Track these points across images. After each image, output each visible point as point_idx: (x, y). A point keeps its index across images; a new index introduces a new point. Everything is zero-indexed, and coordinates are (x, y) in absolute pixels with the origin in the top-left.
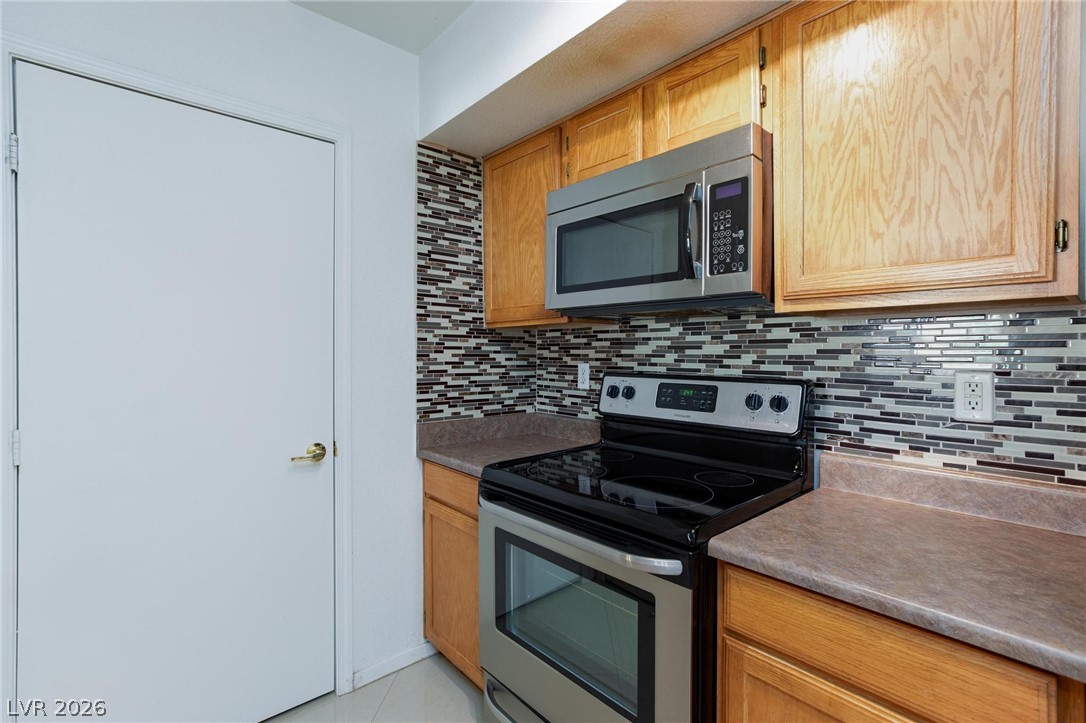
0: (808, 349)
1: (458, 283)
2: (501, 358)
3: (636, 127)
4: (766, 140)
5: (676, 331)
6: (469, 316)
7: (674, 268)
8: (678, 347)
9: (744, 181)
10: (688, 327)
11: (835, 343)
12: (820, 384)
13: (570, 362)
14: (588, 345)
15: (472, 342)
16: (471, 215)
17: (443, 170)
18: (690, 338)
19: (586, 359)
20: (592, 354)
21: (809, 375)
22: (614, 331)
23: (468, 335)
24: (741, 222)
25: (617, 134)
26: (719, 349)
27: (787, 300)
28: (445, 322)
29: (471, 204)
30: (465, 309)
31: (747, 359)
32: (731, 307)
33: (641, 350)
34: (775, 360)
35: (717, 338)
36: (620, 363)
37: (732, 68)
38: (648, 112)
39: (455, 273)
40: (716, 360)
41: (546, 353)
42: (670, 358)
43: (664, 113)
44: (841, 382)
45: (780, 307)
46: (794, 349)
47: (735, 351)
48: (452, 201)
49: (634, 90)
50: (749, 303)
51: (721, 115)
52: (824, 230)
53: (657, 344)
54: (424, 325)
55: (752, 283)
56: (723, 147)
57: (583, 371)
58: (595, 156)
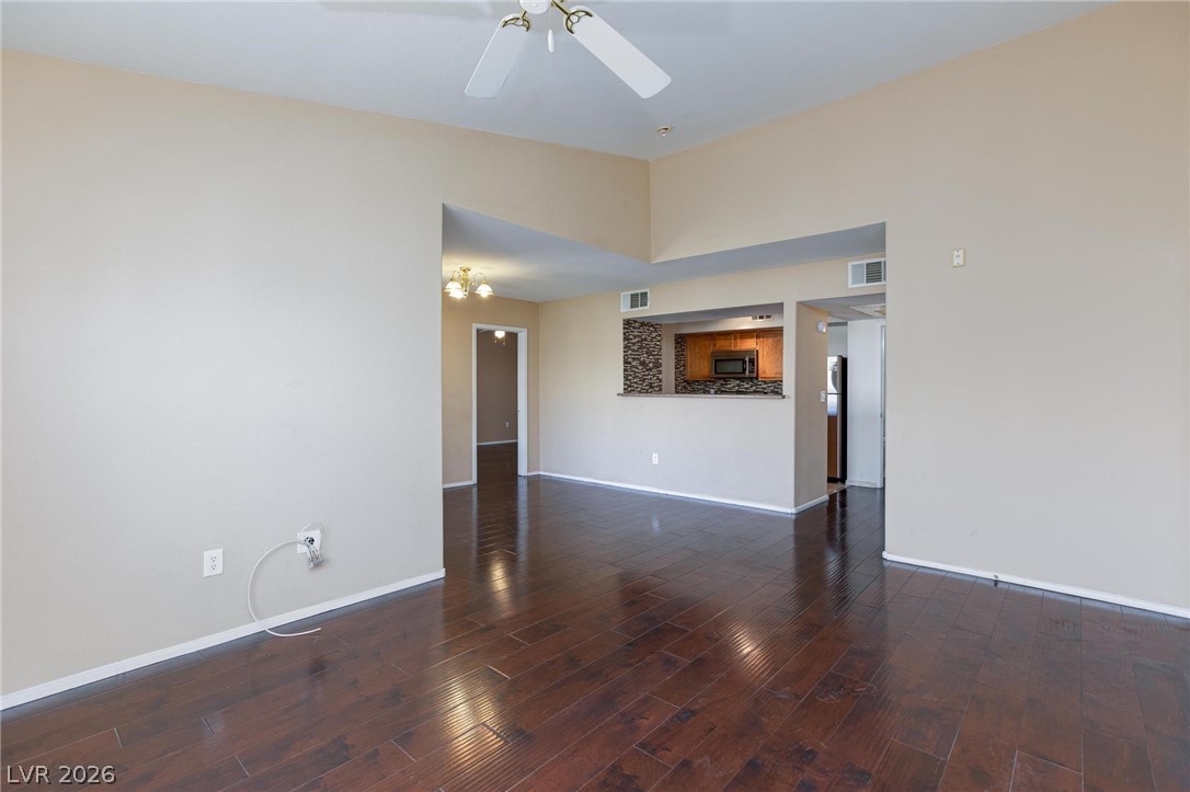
0: (766, 385)
1: (682, 369)
2: (689, 388)
3: (732, 342)
4: (757, 352)
5: (738, 382)
6: (683, 377)
7: (741, 372)
8: (739, 385)
9: (754, 359)
10: (741, 381)
11: (770, 384)
12: (767, 391)
13: (707, 389)
14: (714, 384)
15: (684, 383)
16: (683, 350)
17: (679, 339)
18: (742, 383)
19: (713, 388)
20: (715, 387)
22: (723, 382)
23: (683, 381)
24: (753, 365)
25: (727, 341)
26: (748, 385)
27: (761, 378)
28: (679, 379)
29: (684, 347)
30: (683, 375)
31: (754, 388)
32: (751, 379)
33: (729, 386)
34: (759, 388)
35: (748, 383)
36: (723, 389)
37: (752, 337)
38: (735, 339)
39: (681, 366)
40: (748, 388)
41: (699, 387)
42: (737, 388)
44: (770, 391)
45: (759, 379)
46: (763, 385)
47: (752, 386)
48: (679, 347)
49: (732, 334)
50: (754, 379)
51: (750, 344)
52: (765, 367)
53: (733, 384)
54: (676, 380)
55: (755, 375)
56: (750, 352)
57: (712, 391)
58: (722, 344)
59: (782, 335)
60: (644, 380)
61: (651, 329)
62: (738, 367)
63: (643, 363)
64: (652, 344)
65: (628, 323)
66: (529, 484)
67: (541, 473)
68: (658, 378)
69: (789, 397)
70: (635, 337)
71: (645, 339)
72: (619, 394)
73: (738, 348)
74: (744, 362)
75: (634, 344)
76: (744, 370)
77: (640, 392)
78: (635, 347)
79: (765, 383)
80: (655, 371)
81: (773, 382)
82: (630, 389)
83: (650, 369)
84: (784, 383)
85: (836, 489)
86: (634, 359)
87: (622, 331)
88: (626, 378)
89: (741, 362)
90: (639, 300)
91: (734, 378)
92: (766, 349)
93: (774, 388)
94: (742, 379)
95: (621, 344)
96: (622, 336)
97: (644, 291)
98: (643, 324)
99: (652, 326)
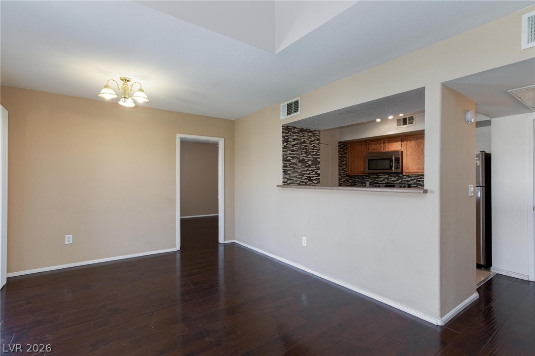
0: (409, 179)
1: (344, 167)
2: (350, 181)
3: (382, 145)
4: (402, 152)
5: (387, 176)
6: (346, 173)
7: (389, 168)
8: (387, 179)
9: (399, 158)
10: (389, 176)
11: (413, 178)
12: (411, 184)
13: (364, 181)
14: (369, 178)
15: (346, 178)
16: (345, 153)
17: (342, 146)
18: (390, 177)
19: (368, 181)
20: (369, 180)
21: (409, 183)
22: (375, 176)
23: (346, 176)
24: (399, 163)
25: (378, 145)
26: (395, 179)
27: (405, 173)
28: (342, 174)
29: (346, 151)
30: (345, 172)
31: (400, 181)
32: (398, 173)
33: (380, 179)
34: (404, 181)
35: (395, 177)
36: (376, 181)
37: (397, 141)
38: (384, 143)
39: (344, 165)
40: (395, 181)
41: (358, 180)
42: (386, 181)
43: (387, 144)
44: (414, 184)
45: (404, 174)
46: (407, 179)
47: (398, 179)
48: (343, 152)
49: (382, 139)
50: (399, 173)
51: (396, 147)
52: (409, 165)
53: (383, 178)
54: (340, 175)
55: (400, 171)
56: (396, 152)
57: (368, 183)
58: (374, 148)
59: (423, 138)
60: (303, 175)
61: (310, 134)
62: (386, 164)
63: (302, 161)
64: (311, 146)
65: (287, 129)
66: (225, 249)
67: (235, 241)
68: (316, 173)
69: (432, 192)
70: (294, 140)
71: (304, 142)
72: (278, 186)
73: (387, 150)
74: (391, 161)
75: (293, 145)
76: (391, 167)
77: (299, 184)
78: (294, 148)
79: (409, 176)
80: (313, 168)
81: (415, 176)
82: (288, 181)
83: (309, 166)
84: (425, 177)
85: (484, 276)
86: (293, 158)
87: (281, 135)
88: (285, 172)
89: (389, 160)
90: (293, 108)
91: (384, 173)
92: (410, 150)
93: (416, 182)
94: (390, 174)
95: (280, 145)
96: (281, 139)
97: (295, 100)
98: (302, 130)
99: (311, 132)
